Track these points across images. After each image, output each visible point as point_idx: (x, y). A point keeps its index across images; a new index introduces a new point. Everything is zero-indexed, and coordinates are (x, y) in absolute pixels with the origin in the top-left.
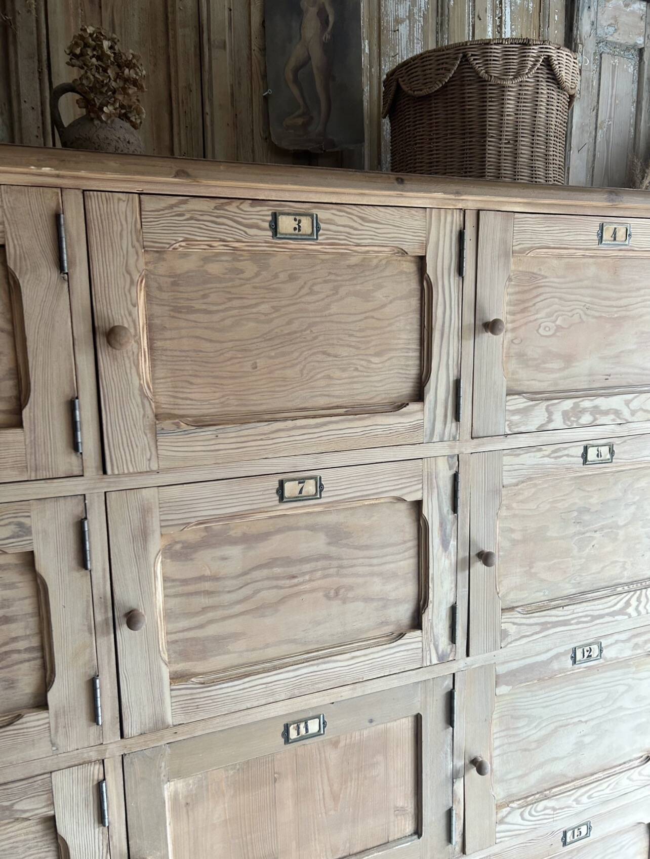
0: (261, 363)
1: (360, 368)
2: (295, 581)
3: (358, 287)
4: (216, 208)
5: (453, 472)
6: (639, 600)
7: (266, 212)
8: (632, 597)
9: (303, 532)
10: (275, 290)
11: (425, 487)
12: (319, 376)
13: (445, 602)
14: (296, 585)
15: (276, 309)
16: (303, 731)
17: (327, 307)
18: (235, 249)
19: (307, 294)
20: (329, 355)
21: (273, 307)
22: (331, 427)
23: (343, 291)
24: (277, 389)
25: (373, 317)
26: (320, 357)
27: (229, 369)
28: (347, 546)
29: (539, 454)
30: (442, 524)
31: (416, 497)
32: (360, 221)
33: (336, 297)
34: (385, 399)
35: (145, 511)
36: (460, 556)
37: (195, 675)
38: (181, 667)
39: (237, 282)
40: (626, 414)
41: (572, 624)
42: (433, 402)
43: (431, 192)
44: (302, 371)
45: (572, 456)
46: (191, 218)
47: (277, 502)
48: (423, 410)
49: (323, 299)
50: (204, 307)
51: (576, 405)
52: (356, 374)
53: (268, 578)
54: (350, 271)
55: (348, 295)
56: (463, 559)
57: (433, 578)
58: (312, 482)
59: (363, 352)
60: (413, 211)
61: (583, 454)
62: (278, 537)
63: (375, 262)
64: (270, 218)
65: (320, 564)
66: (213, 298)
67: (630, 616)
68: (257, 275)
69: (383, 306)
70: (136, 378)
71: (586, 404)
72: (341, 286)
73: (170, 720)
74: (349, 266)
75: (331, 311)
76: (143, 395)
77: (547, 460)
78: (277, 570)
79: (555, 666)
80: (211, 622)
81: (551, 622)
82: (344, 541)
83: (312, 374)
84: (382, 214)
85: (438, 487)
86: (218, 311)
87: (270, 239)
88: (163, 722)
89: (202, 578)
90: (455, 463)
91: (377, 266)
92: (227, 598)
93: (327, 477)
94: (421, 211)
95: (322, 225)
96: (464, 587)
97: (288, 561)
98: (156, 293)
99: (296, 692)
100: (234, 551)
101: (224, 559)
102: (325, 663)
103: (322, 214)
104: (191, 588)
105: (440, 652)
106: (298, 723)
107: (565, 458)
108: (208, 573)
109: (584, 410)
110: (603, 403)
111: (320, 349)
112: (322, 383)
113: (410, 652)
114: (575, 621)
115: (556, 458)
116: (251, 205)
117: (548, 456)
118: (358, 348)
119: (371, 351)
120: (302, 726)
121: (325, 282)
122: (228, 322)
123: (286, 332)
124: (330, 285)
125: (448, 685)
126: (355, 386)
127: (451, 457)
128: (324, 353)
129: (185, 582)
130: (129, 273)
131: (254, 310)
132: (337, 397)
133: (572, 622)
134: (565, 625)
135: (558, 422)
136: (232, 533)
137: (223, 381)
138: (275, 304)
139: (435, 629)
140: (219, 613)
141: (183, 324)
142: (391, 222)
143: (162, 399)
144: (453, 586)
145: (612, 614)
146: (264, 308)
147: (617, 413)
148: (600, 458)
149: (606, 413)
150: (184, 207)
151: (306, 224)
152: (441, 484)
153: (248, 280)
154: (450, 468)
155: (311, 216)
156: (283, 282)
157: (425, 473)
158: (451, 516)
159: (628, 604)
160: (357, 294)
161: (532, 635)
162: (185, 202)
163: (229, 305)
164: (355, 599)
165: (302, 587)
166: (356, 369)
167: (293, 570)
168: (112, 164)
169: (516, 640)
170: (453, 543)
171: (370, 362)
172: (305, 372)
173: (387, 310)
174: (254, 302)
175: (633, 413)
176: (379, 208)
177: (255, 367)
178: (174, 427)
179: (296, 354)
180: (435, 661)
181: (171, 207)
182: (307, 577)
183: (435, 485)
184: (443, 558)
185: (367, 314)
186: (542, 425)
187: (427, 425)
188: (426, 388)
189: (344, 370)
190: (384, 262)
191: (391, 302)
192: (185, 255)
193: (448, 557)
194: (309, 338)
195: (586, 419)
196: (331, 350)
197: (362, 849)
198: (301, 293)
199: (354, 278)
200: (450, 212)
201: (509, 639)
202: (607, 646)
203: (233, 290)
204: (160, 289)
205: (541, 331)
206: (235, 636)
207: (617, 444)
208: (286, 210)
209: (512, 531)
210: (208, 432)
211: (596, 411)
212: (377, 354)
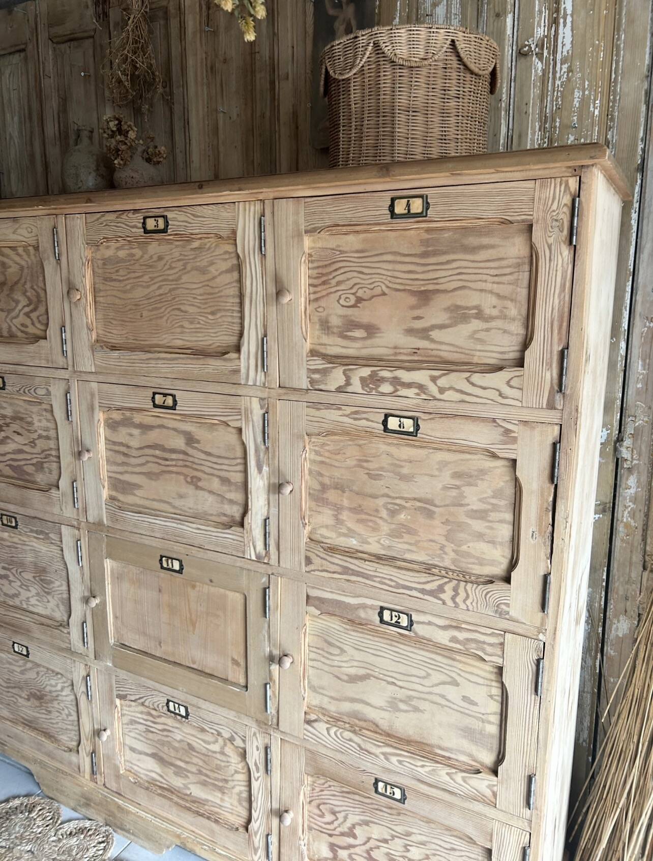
0: (145, 314)
1: (202, 322)
2: (168, 463)
3: (198, 264)
4: (117, 218)
5: (263, 411)
6: (456, 589)
7: (140, 216)
8: (446, 583)
9: (172, 432)
10: (151, 267)
11: (243, 419)
12: (176, 325)
13: (260, 514)
14: (168, 466)
15: (152, 279)
16: (170, 566)
17: (179, 278)
18: (129, 241)
19: (168, 269)
20: (182, 311)
21: (150, 278)
22: (180, 361)
23: (189, 267)
24: (153, 332)
25: (208, 286)
26: (177, 313)
27: (129, 316)
28: (196, 448)
29: (340, 412)
30: (257, 450)
31: (237, 424)
32: (192, 217)
33: (184, 271)
34: (219, 346)
35: (92, 395)
36: (271, 482)
37: (119, 501)
38: (114, 493)
39: (132, 262)
40: (433, 389)
41: (374, 581)
42: (247, 353)
43: (221, 192)
44: (167, 320)
45: (372, 421)
46: (106, 225)
47: (152, 407)
48: (239, 358)
49: (177, 273)
50: (117, 277)
51: (373, 375)
52: (198, 326)
53: (153, 456)
54: (193, 253)
55: (192, 269)
56: (274, 484)
57: (251, 492)
58: (171, 397)
59: (203, 311)
60: (226, 206)
61: (383, 421)
62: (157, 430)
63: (208, 245)
64: (142, 221)
65: (181, 456)
66: (122, 272)
67: (444, 603)
68: (142, 257)
69: (214, 278)
70: (85, 318)
71: (385, 374)
72: (187, 263)
73: (105, 522)
74: (192, 249)
75: (182, 281)
76: (88, 328)
77: (346, 419)
78: (157, 452)
79: (362, 614)
80: (126, 472)
81: (353, 570)
82: (196, 445)
83: (173, 323)
84: (205, 211)
85: (253, 421)
86: (124, 280)
87: (143, 234)
88: (103, 521)
89: (121, 444)
90: (265, 405)
91: (209, 249)
92: (133, 461)
93: (178, 395)
94: (232, 205)
95: (170, 222)
96: (275, 507)
97: (163, 449)
98: (96, 270)
99: (166, 537)
100: (136, 432)
101: (131, 435)
102: (181, 524)
103: (170, 215)
104: (117, 448)
105: (257, 552)
106: (168, 558)
107: (364, 421)
108: (124, 442)
109: (383, 380)
110: (405, 376)
111: (176, 307)
112: (179, 330)
113: (235, 542)
114: (378, 579)
115: (355, 419)
116: (133, 214)
117: (347, 416)
118: (199, 307)
119: (209, 310)
120: (170, 561)
121: (179, 260)
122: (128, 287)
123: (157, 294)
124: (181, 263)
125: (264, 583)
126: (199, 335)
127: (262, 399)
128: (179, 309)
129: (114, 443)
130: (81, 258)
131: (141, 280)
132: (188, 341)
133: (375, 579)
134: (367, 579)
135: (356, 386)
136: (134, 420)
137: (127, 324)
138: (151, 275)
139: (254, 533)
140: (130, 469)
141: (108, 288)
142: (212, 216)
143: (100, 332)
144: (266, 503)
145: (423, 591)
146: (146, 278)
147: (421, 387)
148: (402, 429)
149: (409, 385)
150: (103, 219)
151: (161, 222)
152: (255, 418)
153: (137, 260)
154: (262, 408)
155: (163, 216)
156: (155, 262)
157: (243, 408)
158: (263, 447)
159: (441, 589)
160: (196, 269)
161: (334, 573)
162: (103, 216)
163: (128, 276)
164: (202, 489)
165: (171, 469)
166: (199, 323)
167: (167, 455)
168: (62, 200)
169: (318, 570)
170: (265, 469)
171: (207, 318)
172: (169, 322)
173: (218, 280)
174: (140, 274)
175: (442, 390)
176: (204, 206)
177: (141, 316)
178: (100, 348)
179: (163, 309)
180: (254, 558)
181: (98, 219)
182: (174, 463)
183: (250, 419)
184: (258, 479)
185: (204, 284)
186: (340, 387)
187: (243, 371)
188: (242, 342)
189: (192, 323)
190: (214, 245)
191: (219, 275)
192: (108, 247)
193: (262, 478)
194: (170, 299)
195: (386, 388)
196: (183, 308)
197: (211, 673)
198: (165, 269)
199: (195, 258)
200: (253, 203)
201: (312, 567)
202: (419, 623)
203: (130, 267)
204: (98, 266)
205: (342, 302)
206: (138, 486)
207: (424, 420)
208: (150, 214)
209: (320, 474)
210: (116, 354)
211: (396, 382)
212: (213, 313)
